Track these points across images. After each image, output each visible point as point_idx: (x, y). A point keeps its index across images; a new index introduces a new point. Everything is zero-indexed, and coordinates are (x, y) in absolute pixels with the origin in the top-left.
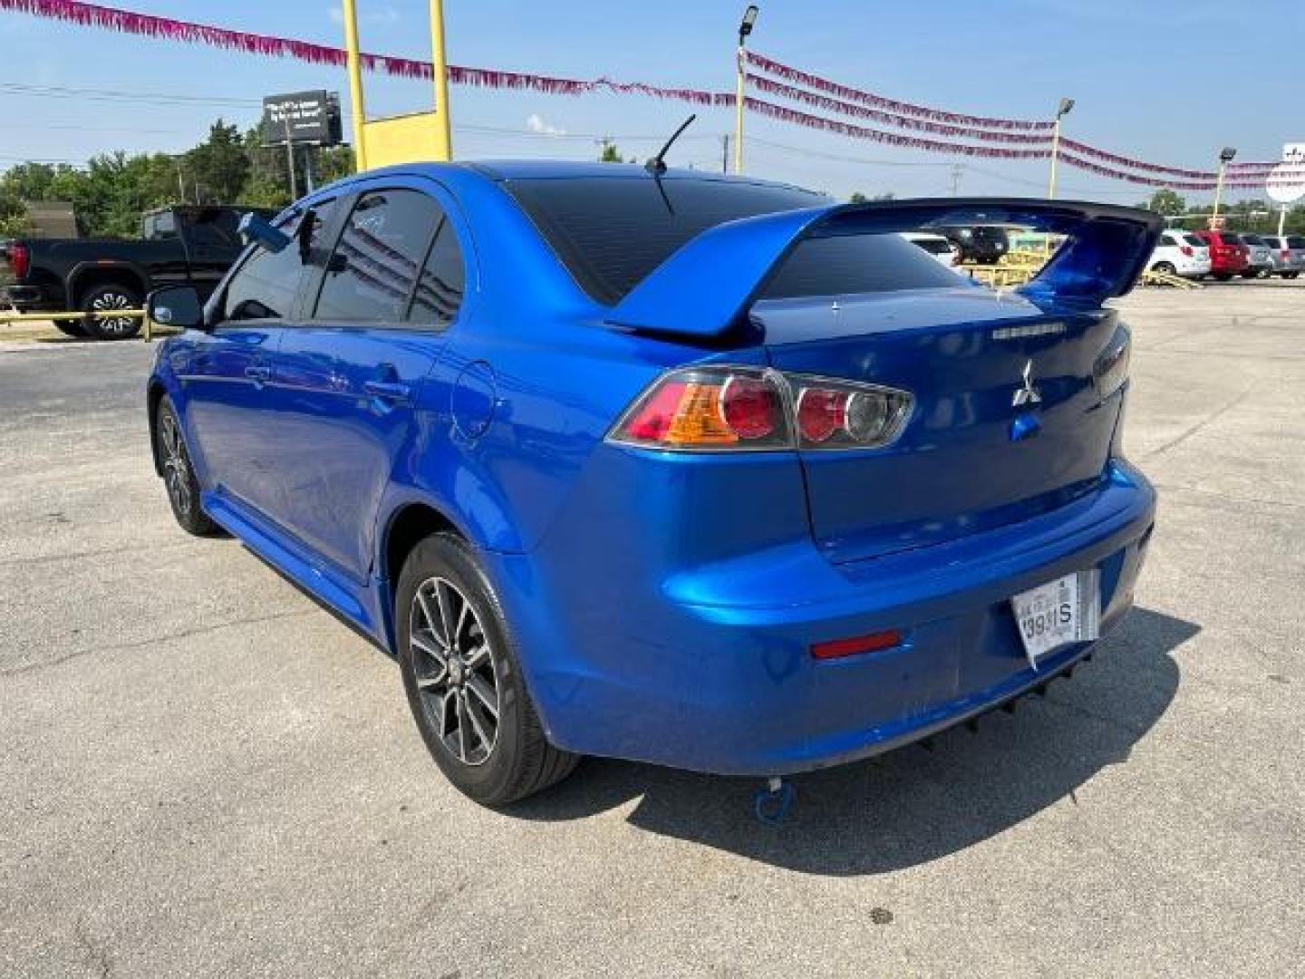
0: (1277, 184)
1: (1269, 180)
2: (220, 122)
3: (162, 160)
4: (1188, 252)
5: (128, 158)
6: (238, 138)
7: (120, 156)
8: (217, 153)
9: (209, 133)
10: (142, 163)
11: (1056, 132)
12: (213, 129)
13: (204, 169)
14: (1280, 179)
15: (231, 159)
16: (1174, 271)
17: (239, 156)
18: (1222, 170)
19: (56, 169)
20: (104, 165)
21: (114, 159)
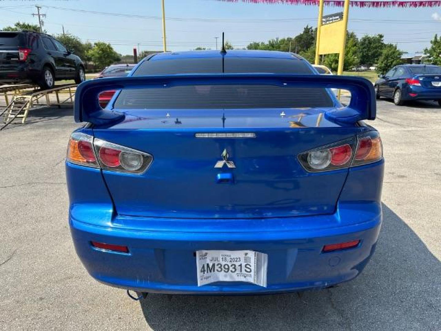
2: (307, 26)
3: (289, 40)
5: (279, 40)
6: (312, 31)
7: (277, 39)
8: (305, 36)
9: (304, 30)
10: (283, 41)
12: (305, 29)
13: (300, 42)
15: (309, 38)
17: (311, 37)
19: (260, 44)
20: (273, 42)
21: (276, 40)
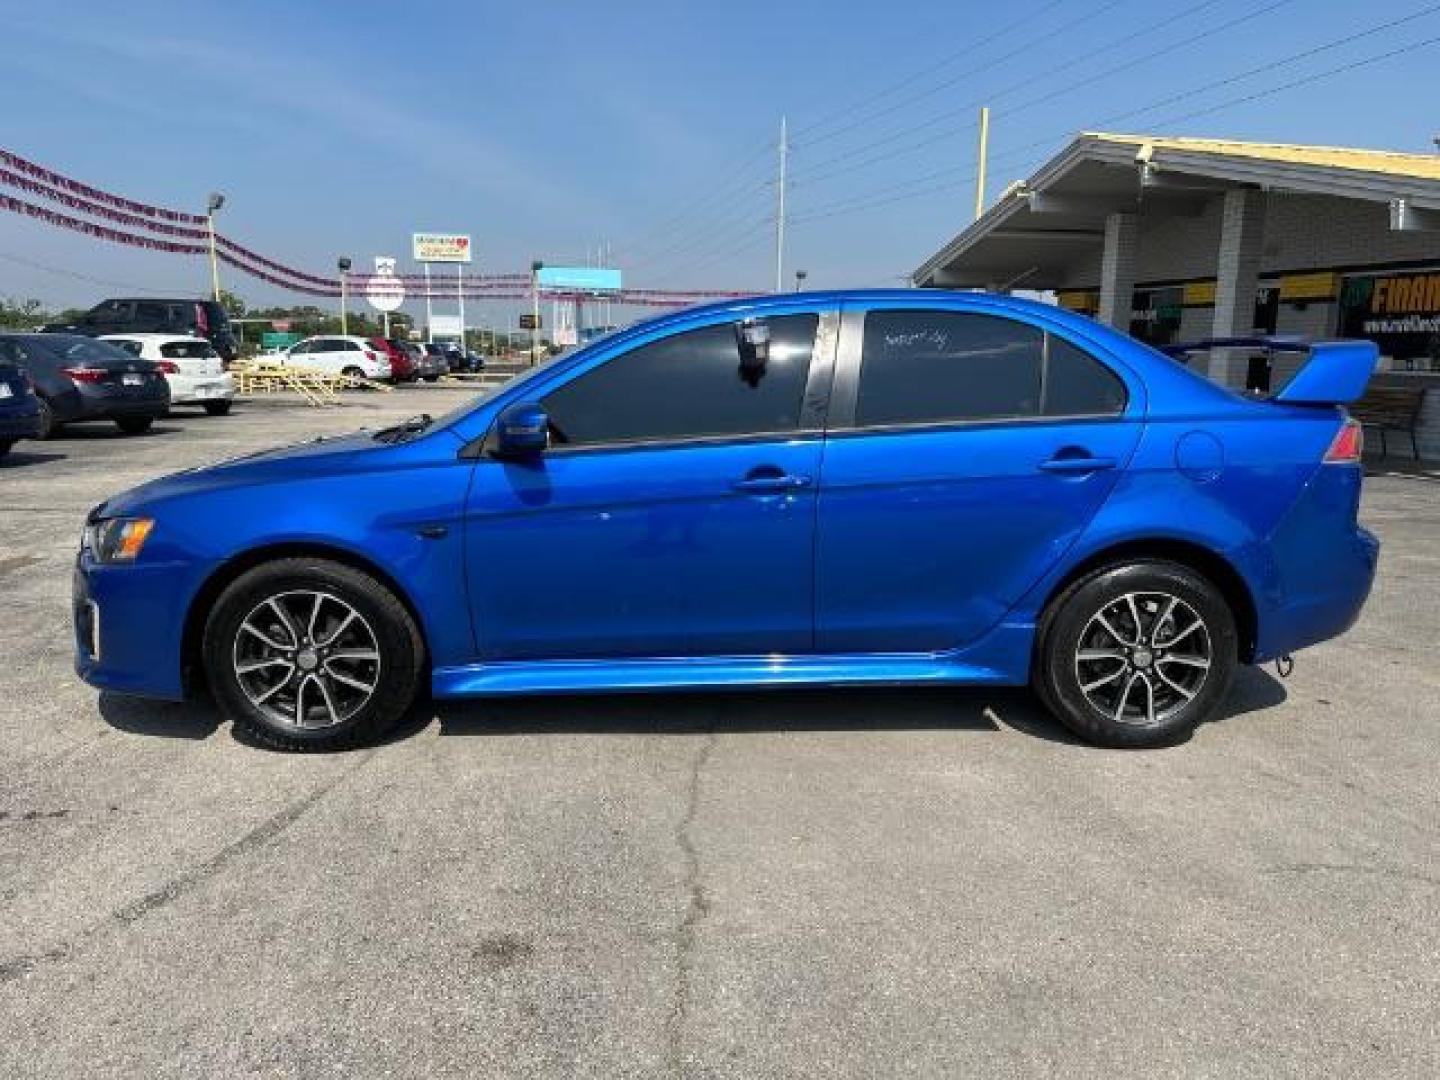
0: (377, 294)
1: (368, 290)
4: (373, 357)
11: (210, 227)
14: (380, 290)
16: (363, 375)
18: (342, 279)
